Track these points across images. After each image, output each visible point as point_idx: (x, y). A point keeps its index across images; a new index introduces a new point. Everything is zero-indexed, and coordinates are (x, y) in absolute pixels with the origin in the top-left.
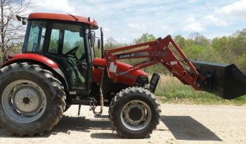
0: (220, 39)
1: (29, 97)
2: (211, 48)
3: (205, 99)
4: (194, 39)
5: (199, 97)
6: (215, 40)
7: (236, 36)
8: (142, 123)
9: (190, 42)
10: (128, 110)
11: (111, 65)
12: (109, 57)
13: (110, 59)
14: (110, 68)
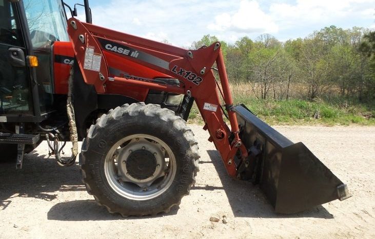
0: (294, 42)
2: (284, 52)
3: (281, 117)
4: (264, 41)
5: (272, 114)
6: (288, 43)
7: (312, 38)
8: (158, 182)
9: (260, 45)
10: (125, 157)
11: (86, 54)
12: (82, 36)
13: (82, 40)
14: (86, 60)
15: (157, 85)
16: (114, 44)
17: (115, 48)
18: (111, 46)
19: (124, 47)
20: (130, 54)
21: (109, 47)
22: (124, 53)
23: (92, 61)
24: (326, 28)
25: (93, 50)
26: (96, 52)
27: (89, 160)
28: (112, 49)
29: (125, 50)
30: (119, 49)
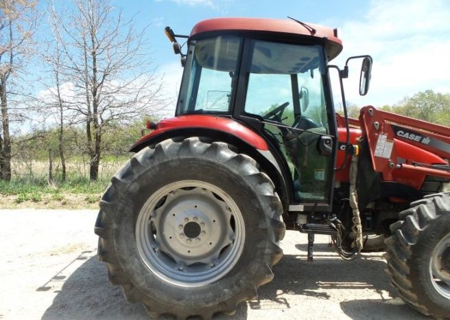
1: (198, 222)
11: (379, 141)
12: (377, 123)
13: (377, 127)
14: (378, 147)
15: (445, 172)
16: (406, 131)
17: (407, 134)
18: (403, 133)
19: (416, 133)
20: (421, 140)
21: (401, 133)
22: (415, 140)
23: (383, 148)
24: (420, 93)
25: (386, 137)
26: (389, 139)
27: (416, 254)
28: (404, 136)
29: (417, 137)
30: (411, 135)
